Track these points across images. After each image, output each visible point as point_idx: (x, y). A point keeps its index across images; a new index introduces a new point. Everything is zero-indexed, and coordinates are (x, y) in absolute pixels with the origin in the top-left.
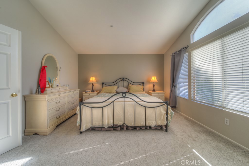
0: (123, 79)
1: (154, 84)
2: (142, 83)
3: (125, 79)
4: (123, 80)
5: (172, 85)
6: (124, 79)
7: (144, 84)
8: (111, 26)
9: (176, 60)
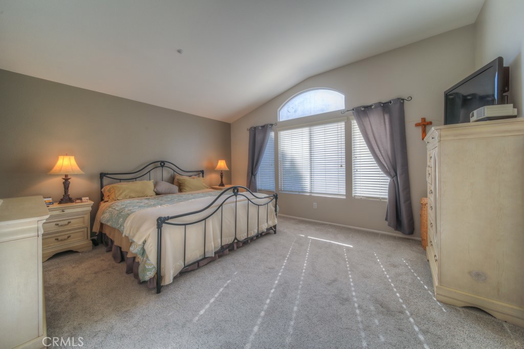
0: (162, 164)
1: (222, 173)
2: (200, 171)
3: (167, 164)
4: (162, 166)
5: (250, 174)
6: (164, 164)
7: (203, 174)
8: (179, 51)
9: (259, 138)
